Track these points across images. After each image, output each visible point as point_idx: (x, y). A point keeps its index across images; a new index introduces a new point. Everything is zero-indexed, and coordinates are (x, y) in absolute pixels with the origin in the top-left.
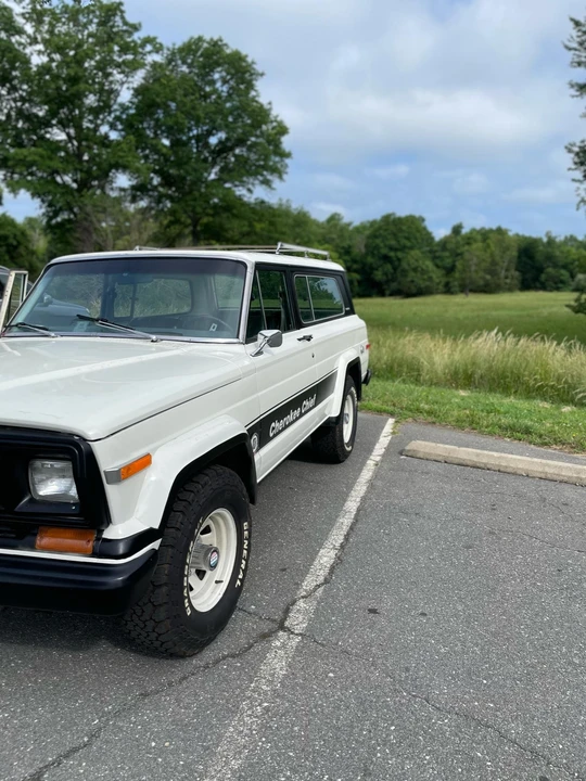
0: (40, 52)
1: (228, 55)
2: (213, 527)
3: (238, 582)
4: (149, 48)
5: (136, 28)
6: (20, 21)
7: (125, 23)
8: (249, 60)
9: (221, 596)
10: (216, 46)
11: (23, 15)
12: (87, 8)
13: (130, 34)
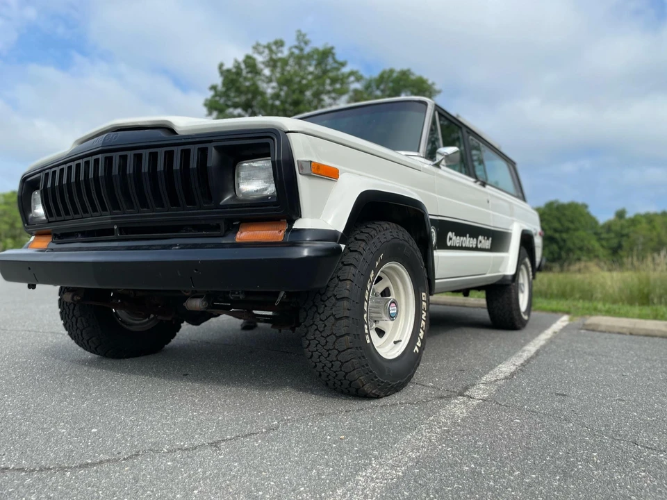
0: (273, 88)
1: (412, 80)
2: (392, 290)
3: (416, 348)
4: (352, 79)
5: (343, 64)
6: (261, 66)
7: (335, 61)
8: (430, 82)
9: (399, 353)
10: (405, 74)
11: (263, 63)
12: (308, 54)
13: (338, 69)
